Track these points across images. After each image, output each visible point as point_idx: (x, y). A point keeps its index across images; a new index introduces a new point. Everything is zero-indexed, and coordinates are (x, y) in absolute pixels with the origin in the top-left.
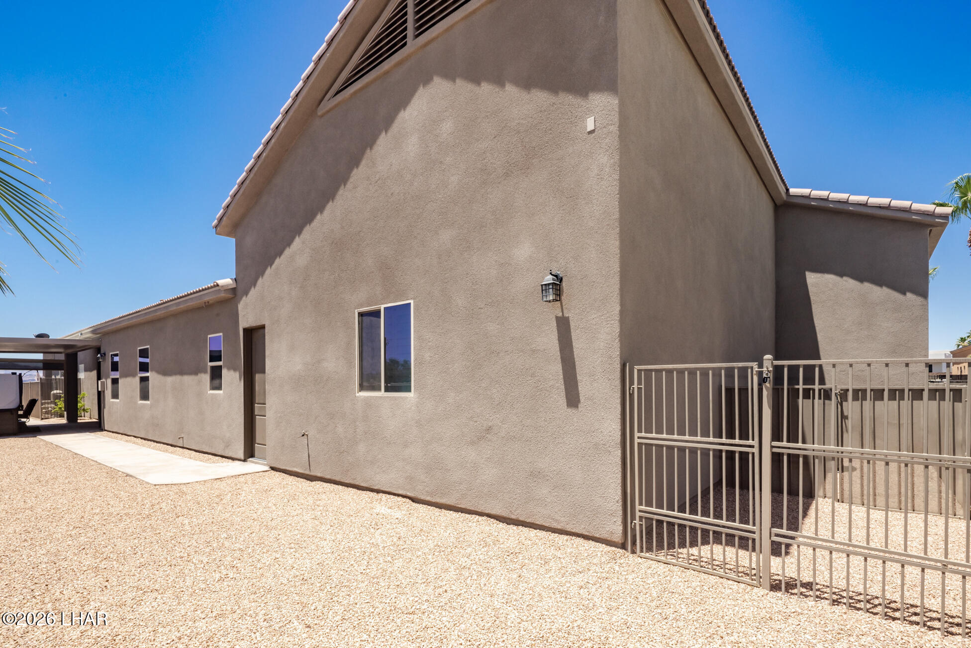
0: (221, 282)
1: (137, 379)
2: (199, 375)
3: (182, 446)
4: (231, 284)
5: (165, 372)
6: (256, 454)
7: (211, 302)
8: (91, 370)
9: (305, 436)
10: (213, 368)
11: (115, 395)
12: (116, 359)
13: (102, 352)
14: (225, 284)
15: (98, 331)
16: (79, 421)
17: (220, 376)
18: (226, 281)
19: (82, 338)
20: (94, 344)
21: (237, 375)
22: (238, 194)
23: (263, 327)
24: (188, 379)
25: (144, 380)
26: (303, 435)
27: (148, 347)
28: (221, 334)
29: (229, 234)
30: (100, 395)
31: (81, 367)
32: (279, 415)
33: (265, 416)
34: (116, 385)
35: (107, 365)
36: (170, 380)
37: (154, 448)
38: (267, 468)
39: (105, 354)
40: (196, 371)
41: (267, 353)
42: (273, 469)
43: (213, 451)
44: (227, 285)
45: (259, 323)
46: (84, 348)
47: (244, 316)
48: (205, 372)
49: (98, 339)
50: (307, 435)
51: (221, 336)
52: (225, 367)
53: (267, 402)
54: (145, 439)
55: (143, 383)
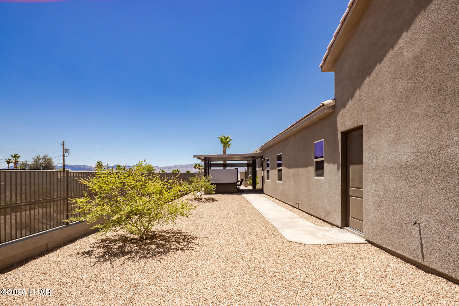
0: (325, 103)
1: (277, 170)
2: (308, 167)
3: (298, 208)
4: (331, 103)
5: (289, 167)
6: (350, 224)
7: (316, 120)
8: (260, 167)
9: (417, 225)
10: (317, 162)
11: (268, 178)
12: (269, 162)
13: (263, 158)
14: (328, 103)
15: (262, 149)
16: (256, 188)
17: (322, 168)
18: (329, 102)
19: (257, 153)
20: (261, 155)
21: (336, 166)
22: (341, 29)
23: (360, 128)
24: (301, 170)
25: (280, 171)
26: (415, 224)
27: (281, 154)
28: (323, 140)
29: (329, 70)
30: (263, 177)
31: (257, 166)
32: (378, 199)
33: (362, 198)
34: (268, 173)
35: (265, 165)
36: (292, 170)
37: (284, 207)
38: (363, 241)
39: (264, 159)
40: (306, 165)
41: (365, 147)
42: (370, 242)
43: (317, 215)
44: (330, 104)
45: (356, 125)
46: (258, 157)
47: (342, 123)
48: (312, 166)
49: (263, 152)
50: (419, 224)
51: (323, 141)
52: (325, 161)
53: (364, 186)
54: (280, 201)
55: (279, 172)
